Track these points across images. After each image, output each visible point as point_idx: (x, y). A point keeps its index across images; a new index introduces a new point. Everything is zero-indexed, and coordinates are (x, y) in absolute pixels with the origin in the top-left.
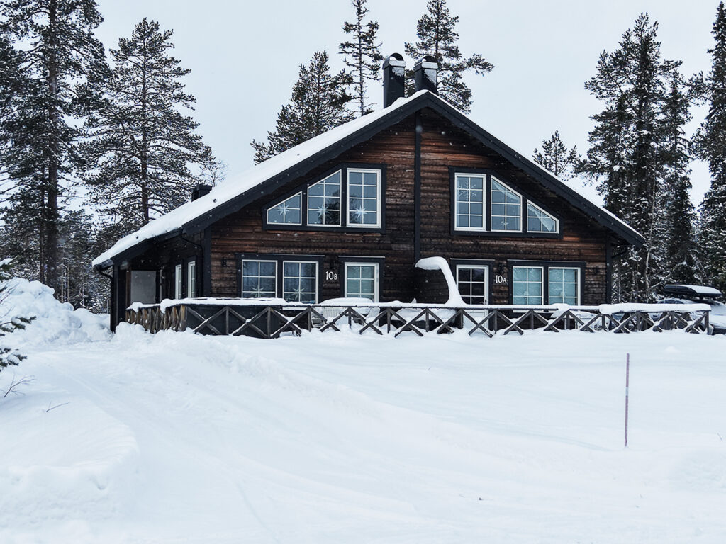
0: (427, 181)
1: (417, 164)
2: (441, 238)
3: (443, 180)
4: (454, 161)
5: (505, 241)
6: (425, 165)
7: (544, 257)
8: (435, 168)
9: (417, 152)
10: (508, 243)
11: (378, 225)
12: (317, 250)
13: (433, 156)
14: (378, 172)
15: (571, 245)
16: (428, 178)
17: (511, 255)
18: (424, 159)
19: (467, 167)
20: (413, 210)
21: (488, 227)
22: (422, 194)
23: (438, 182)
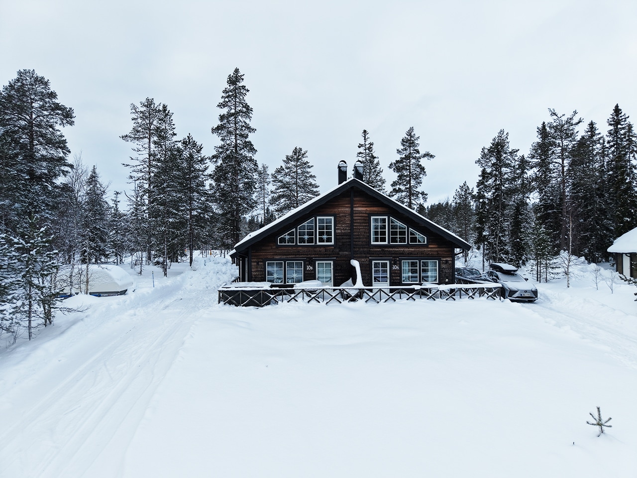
0: (357, 221)
1: (352, 213)
2: (364, 248)
3: (365, 220)
4: (370, 211)
5: (398, 248)
6: (356, 213)
7: (419, 255)
8: (361, 215)
9: (352, 208)
10: (399, 249)
11: (333, 243)
12: (303, 256)
13: (360, 209)
14: (332, 218)
15: (433, 249)
16: (357, 220)
17: (401, 255)
18: (355, 211)
19: (377, 214)
20: (350, 235)
21: (389, 242)
22: (354, 227)
23: (362, 221)
